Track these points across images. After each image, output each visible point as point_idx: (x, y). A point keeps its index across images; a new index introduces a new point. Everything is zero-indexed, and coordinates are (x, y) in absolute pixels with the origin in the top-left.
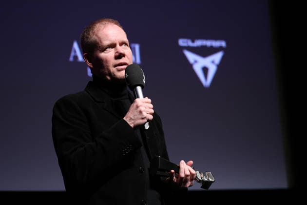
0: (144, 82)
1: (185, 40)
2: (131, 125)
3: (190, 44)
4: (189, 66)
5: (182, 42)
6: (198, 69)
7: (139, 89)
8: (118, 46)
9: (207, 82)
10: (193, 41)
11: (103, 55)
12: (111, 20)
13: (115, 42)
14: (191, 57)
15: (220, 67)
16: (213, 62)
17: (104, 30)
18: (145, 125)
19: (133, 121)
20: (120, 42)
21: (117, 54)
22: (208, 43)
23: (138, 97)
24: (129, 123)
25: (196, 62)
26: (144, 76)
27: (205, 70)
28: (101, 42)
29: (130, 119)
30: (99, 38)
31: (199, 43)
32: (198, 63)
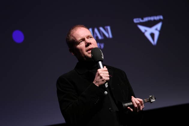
0: (103, 58)
1: (137, 19)
2: (97, 86)
3: (141, 21)
4: (142, 34)
5: (136, 21)
6: (148, 35)
7: (100, 63)
8: (86, 39)
9: (154, 42)
10: (142, 19)
11: (78, 46)
12: (79, 25)
13: (84, 37)
14: (142, 28)
15: (161, 32)
16: (156, 29)
17: (76, 32)
18: (105, 85)
19: (98, 83)
20: (87, 36)
21: (86, 44)
22: (152, 18)
23: (100, 68)
24: (96, 84)
25: (146, 31)
26: (102, 54)
27: (152, 35)
28: (76, 40)
29: (96, 82)
30: (74, 37)
31: (146, 19)
32: (147, 31)
